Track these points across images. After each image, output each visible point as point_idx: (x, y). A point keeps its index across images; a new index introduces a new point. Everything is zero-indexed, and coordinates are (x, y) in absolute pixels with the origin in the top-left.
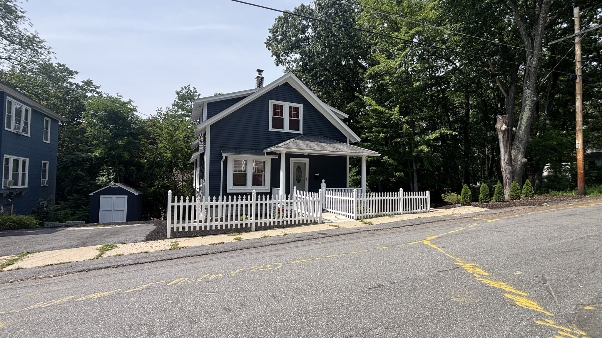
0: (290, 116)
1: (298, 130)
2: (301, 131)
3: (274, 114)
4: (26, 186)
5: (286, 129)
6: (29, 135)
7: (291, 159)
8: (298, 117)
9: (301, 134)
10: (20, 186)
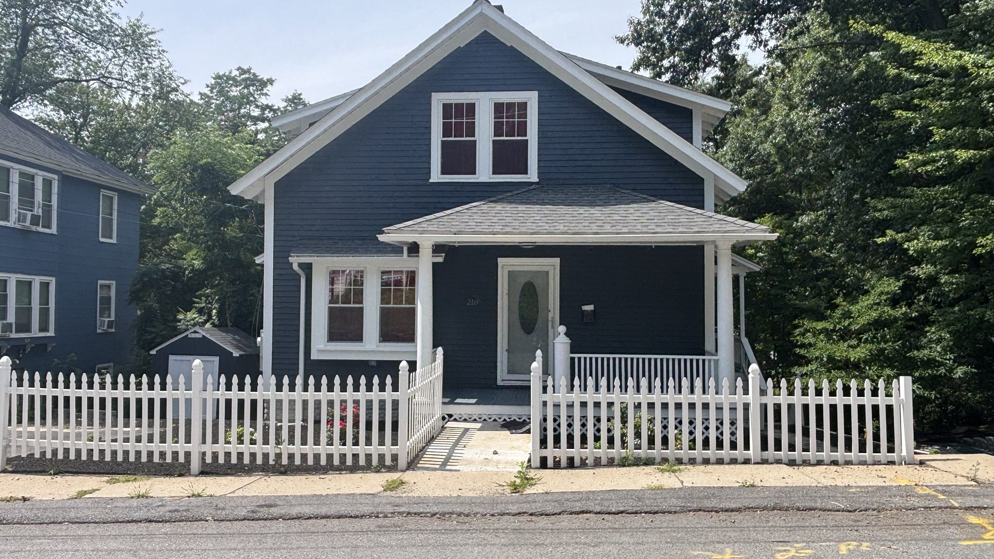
0: (498, 131)
1: (525, 172)
2: (533, 175)
3: (446, 132)
4: (51, 333)
5: (484, 172)
6: (54, 230)
7: (501, 261)
8: (523, 131)
9: (531, 184)
10: (35, 332)
